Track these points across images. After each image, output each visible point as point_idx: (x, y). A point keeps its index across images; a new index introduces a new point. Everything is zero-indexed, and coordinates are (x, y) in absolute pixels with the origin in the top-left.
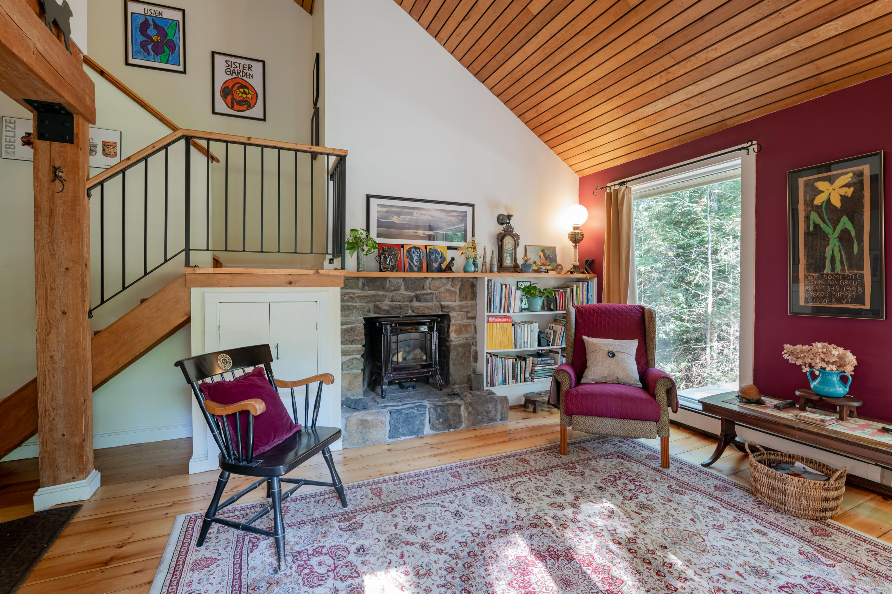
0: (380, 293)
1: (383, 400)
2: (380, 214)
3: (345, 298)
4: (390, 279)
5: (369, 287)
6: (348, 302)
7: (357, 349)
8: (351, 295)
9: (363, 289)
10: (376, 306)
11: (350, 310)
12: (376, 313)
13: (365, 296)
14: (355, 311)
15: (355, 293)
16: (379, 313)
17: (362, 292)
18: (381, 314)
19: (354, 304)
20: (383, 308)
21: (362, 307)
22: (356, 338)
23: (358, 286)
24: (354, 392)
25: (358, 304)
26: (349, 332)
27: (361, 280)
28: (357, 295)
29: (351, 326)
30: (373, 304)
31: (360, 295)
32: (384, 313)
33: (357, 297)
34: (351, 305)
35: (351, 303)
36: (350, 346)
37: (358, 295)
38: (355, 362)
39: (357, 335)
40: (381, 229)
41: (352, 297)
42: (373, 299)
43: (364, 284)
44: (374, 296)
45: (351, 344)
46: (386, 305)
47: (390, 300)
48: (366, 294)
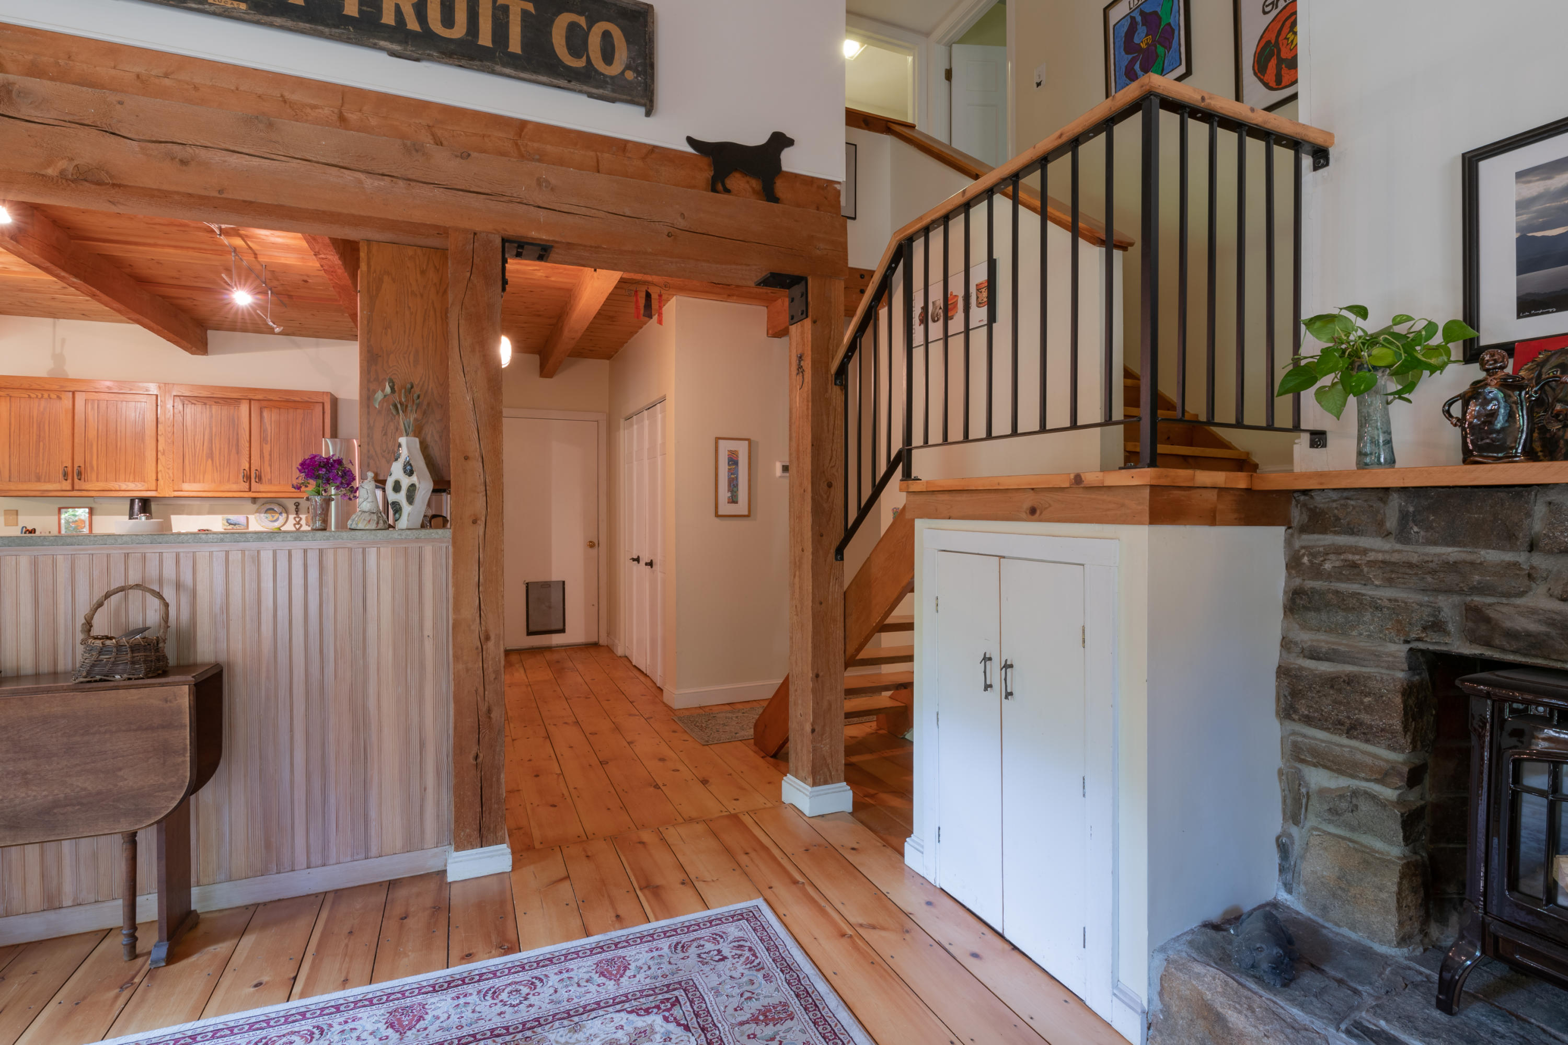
0: (1492, 556)
1: (1437, 1014)
2: (1537, 207)
3: (1328, 566)
4: (1553, 496)
5: (1429, 528)
6: (1339, 580)
7: (1369, 760)
8: (1350, 557)
9: (1403, 535)
10: (1475, 614)
11: (1348, 609)
12: (1474, 640)
13: (1410, 565)
14: (1367, 617)
15: (1365, 551)
16: (1488, 644)
17: (1398, 546)
18: (1503, 650)
19: (1369, 591)
20: (1508, 624)
21: (1397, 609)
22: (1366, 718)
23: (1381, 524)
24: (1358, 916)
25: (1385, 594)
26: (1340, 691)
27: (1395, 501)
28: (1372, 556)
29: (1349, 668)
30: (1456, 599)
31: (1387, 557)
32: (1515, 645)
33: (1371, 564)
34: (1354, 595)
35: (1355, 587)
36: (1344, 740)
37: (1380, 557)
38: (1365, 807)
39: (1368, 709)
40: (1541, 278)
41: (1354, 565)
42: (1452, 579)
43: (1404, 518)
44: (1453, 567)
45: (1350, 736)
46: (1533, 612)
47: (1558, 591)
48: (1415, 559)
